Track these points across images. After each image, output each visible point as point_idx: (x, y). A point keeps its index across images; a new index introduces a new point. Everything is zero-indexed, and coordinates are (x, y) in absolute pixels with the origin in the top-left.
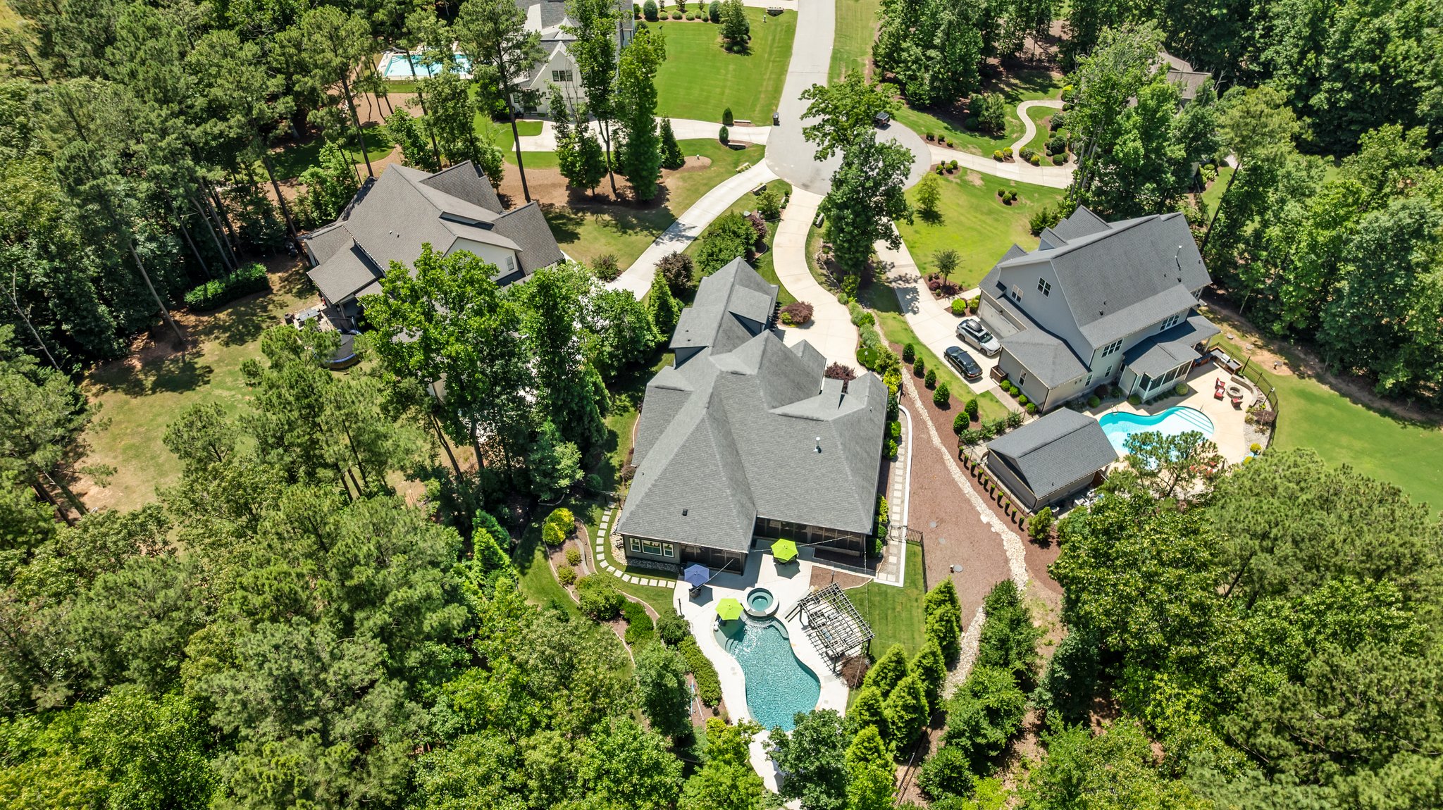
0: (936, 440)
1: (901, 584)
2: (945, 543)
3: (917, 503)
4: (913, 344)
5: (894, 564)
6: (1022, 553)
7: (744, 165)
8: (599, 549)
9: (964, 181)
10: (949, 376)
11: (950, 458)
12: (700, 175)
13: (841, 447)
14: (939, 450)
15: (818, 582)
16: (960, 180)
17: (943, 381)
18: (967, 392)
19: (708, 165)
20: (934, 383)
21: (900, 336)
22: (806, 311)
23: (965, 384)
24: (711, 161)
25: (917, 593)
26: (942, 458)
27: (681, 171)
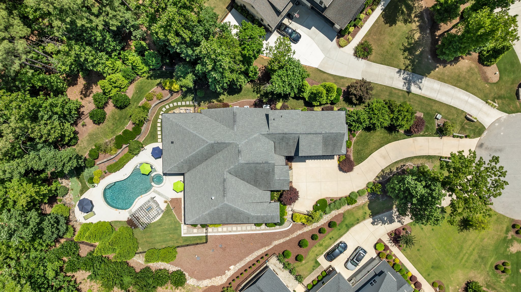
0: (276, 243)
2: (211, 252)
3: (232, 238)
4: (346, 225)
5: (193, 232)
6: (216, 284)
7: (495, 103)
8: (171, 105)
9: (511, 242)
10: (326, 246)
11: (267, 249)
12: (477, 79)
13: (215, 208)
14: (271, 244)
15: (175, 201)
16: (511, 239)
17: (321, 243)
18: (317, 255)
19: (489, 81)
20: (316, 239)
21: (350, 218)
22: (346, 169)
23: (322, 253)
24: (495, 82)
25: (181, 242)
26: (265, 246)
27: (479, 67)
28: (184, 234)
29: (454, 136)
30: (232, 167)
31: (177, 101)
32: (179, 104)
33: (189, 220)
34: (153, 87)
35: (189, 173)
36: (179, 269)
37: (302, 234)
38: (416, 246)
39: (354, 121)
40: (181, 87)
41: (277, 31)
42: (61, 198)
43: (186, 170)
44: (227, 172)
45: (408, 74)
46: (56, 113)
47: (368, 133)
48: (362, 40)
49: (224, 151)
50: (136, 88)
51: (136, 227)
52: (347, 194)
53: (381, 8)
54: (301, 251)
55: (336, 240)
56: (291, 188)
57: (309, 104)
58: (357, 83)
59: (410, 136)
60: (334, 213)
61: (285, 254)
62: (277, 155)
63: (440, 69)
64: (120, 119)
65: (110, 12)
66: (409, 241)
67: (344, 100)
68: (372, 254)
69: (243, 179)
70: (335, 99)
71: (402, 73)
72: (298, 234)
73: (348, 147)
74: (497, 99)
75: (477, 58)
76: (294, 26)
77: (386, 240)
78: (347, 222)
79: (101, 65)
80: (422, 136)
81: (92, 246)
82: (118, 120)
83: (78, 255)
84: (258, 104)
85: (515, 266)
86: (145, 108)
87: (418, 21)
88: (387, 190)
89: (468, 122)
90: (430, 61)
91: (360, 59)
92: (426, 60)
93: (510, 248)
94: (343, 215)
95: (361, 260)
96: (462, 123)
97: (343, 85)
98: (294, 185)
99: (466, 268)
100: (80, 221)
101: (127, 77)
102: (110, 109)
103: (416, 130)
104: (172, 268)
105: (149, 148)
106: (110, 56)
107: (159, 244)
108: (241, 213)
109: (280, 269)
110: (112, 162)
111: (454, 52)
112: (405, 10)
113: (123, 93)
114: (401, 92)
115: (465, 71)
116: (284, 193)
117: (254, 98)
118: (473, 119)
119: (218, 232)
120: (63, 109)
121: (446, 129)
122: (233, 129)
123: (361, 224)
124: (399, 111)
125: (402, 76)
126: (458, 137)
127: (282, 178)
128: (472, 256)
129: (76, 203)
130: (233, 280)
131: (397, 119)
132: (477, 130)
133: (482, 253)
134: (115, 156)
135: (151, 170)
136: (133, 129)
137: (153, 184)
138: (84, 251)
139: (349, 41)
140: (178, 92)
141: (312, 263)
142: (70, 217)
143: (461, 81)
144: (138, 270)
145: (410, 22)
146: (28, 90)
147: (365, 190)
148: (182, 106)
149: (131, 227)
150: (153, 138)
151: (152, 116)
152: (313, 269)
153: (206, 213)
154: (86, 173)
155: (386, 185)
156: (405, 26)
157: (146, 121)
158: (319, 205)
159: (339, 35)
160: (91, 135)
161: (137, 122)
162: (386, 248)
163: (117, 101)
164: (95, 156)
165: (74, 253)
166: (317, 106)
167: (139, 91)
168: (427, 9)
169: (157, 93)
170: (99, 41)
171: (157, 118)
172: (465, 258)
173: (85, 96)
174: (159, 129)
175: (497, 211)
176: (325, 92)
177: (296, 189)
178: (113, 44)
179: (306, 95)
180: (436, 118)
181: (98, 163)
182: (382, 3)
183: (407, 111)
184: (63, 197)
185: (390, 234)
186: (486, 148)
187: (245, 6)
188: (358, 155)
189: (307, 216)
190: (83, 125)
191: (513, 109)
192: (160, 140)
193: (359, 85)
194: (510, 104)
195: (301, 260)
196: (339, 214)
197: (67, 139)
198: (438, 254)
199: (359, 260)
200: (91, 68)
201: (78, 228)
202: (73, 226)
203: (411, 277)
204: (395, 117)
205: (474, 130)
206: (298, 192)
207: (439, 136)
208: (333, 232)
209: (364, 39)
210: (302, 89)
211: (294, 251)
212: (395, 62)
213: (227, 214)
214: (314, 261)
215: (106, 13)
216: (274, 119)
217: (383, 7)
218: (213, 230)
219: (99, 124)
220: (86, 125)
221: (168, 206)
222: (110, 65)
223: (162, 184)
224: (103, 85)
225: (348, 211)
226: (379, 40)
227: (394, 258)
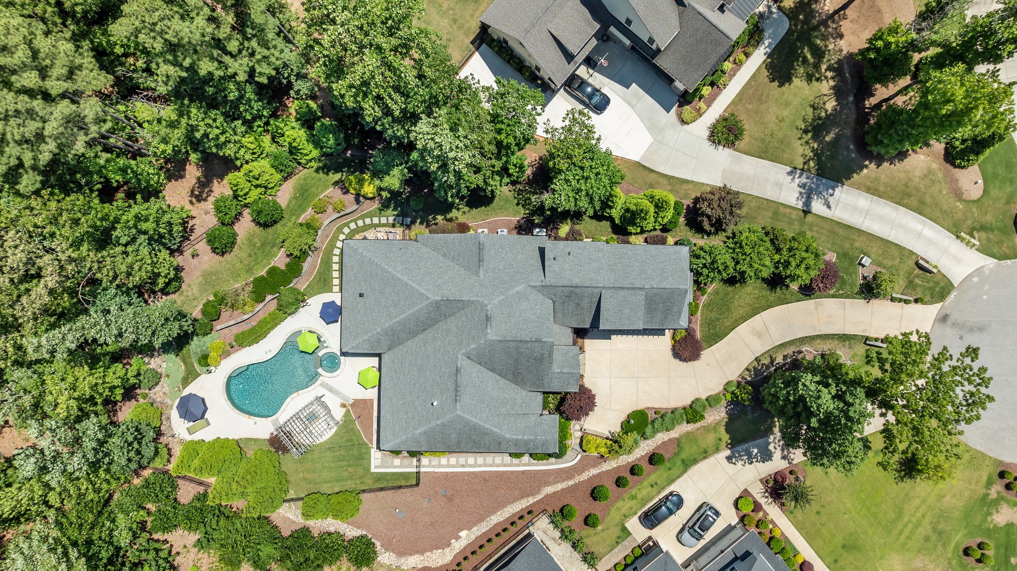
0: (549, 490)
1: (373, 470)
2: (425, 503)
3: (466, 478)
4: (683, 461)
5: (392, 464)
6: (432, 565)
7: (974, 238)
8: (360, 223)
9: (996, 503)
10: (643, 499)
11: (531, 502)
12: (941, 192)
13: (438, 422)
14: (538, 492)
15: (360, 405)
16: (996, 499)
17: (634, 493)
18: (625, 516)
19: (964, 197)
20: (624, 486)
21: (691, 447)
22: (686, 354)
23: (636, 513)
24: (975, 199)
25: (369, 483)
26: (528, 496)
27: (945, 169)
28: (376, 467)
29: (893, 300)
30: (473, 346)
31: (371, 215)
32: (376, 220)
33: (388, 442)
34: (327, 188)
35: (390, 353)
36: (364, 533)
37: (598, 475)
38: (815, 506)
39: (705, 266)
40: (380, 189)
41: (565, 90)
42: (147, 391)
43: (385, 348)
44: (463, 354)
45: (808, 178)
46: (145, 233)
47: (730, 289)
48: (725, 111)
49: (458, 315)
50: (295, 189)
51: (285, 450)
52: (687, 402)
53: (765, 51)
54: (596, 508)
55: (663, 488)
56: (582, 387)
57: (621, 230)
58: (713, 194)
59: (809, 295)
60: (662, 437)
61: (565, 512)
62: (558, 326)
63: (870, 170)
64: (263, 245)
65: (259, 49)
66: (800, 497)
67: (686, 225)
68: (729, 517)
69: (493, 370)
70: (671, 222)
71: (797, 175)
72: (591, 475)
73: (692, 314)
74: (978, 231)
75: (943, 152)
76: (597, 80)
77: (758, 492)
78: (684, 455)
79: (232, 145)
80: (833, 296)
81: (201, 483)
82: (259, 249)
83: (175, 499)
84: (525, 228)
85: (1002, 550)
86: (310, 227)
87: (832, 78)
88: (764, 397)
89: (921, 272)
90: (853, 155)
91: (721, 147)
92: (845, 153)
93: (994, 517)
94: (677, 442)
95: (708, 529)
96: (910, 274)
97: (686, 196)
98: (587, 383)
99: (908, 550)
100: (181, 437)
101: (281, 167)
102: (245, 227)
103: (821, 285)
104: (351, 532)
105: (316, 303)
106: (251, 128)
107: (328, 485)
108: (487, 434)
109: (554, 539)
110: (245, 327)
111: (898, 141)
112: (809, 56)
113: (270, 198)
114: (795, 212)
115: (919, 177)
116: (568, 396)
117: (518, 215)
118: (930, 268)
119: (440, 466)
120: (158, 225)
121: (879, 286)
122: (477, 273)
123: (711, 460)
124: (790, 250)
125: (797, 181)
126: (900, 300)
127: (565, 370)
128: (920, 529)
129: (173, 401)
130: (465, 558)
131: (787, 264)
132: (938, 289)
133: (939, 522)
134: (250, 315)
135: (318, 344)
136: (287, 265)
137: (320, 370)
138: (186, 493)
139: (699, 113)
140: (373, 198)
141: (616, 531)
142: (163, 428)
143: (909, 195)
144: (286, 533)
145: (818, 80)
146: (98, 190)
147: (721, 395)
148: (380, 225)
149: (277, 452)
150: (323, 283)
151: (323, 243)
152: (617, 543)
153: (419, 431)
154: (196, 345)
155: (761, 389)
156: (808, 87)
157: (313, 252)
158: (632, 422)
159: (682, 100)
160: (206, 275)
161: (297, 253)
162: (757, 507)
163: (259, 213)
164: (212, 313)
165: (167, 497)
166: (636, 234)
167: (300, 195)
168: (850, 56)
169: (335, 200)
170: (232, 101)
171: (332, 245)
172: (907, 531)
173: (199, 198)
174: (336, 267)
175: (971, 444)
176: (652, 209)
177: (590, 391)
178: (257, 106)
179: (616, 213)
180: (860, 264)
181: (218, 327)
182: (767, 43)
183: (807, 251)
184: (150, 389)
185: (764, 481)
186: (954, 324)
187: (506, 42)
188: (709, 329)
189: (609, 442)
190: (193, 256)
191: (1007, 251)
192: (336, 289)
193: (717, 196)
194: (1002, 242)
195: (594, 526)
196: (670, 440)
197: (161, 281)
198: (854, 522)
199: (705, 528)
200: (214, 150)
201: (177, 451)
202: (166, 445)
203: (803, 564)
204: (782, 261)
205: (932, 289)
206: (594, 396)
207: (865, 299)
208: (658, 473)
209: (730, 110)
210: (609, 203)
211: (582, 506)
212: (786, 156)
213: (459, 434)
214: (619, 528)
215: (250, 51)
216: (555, 259)
217: (767, 49)
218: (430, 461)
219: (223, 254)
220: (198, 255)
221: (347, 414)
222: (249, 145)
223: (338, 372)
224: (235, 182)
225: (688, 434)
226: (757, 111)
227: (771, 526)
